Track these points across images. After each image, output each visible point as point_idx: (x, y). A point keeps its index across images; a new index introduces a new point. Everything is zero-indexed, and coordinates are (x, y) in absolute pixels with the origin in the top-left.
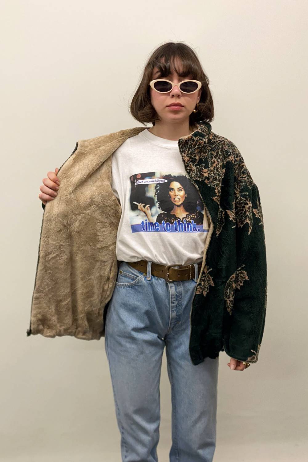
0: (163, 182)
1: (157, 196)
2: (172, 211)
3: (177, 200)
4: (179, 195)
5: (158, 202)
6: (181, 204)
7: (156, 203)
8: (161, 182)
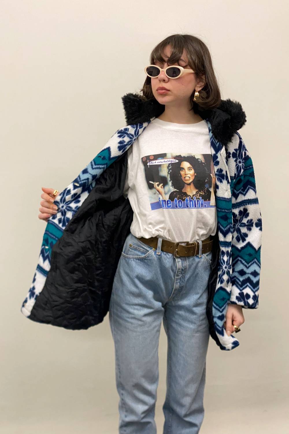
0: (174, 162)
1: (169, 175)
2: (184, 189)
3: (187, 178)
4: (189, 174)
5: (171, 181)
7: (169, 181)
8: (172, 162)
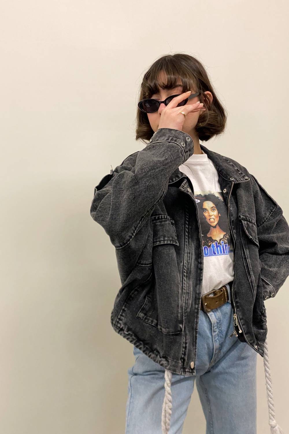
2: (209, 233)
3: (212, 220)
4: (214, 215)
6: (216, 225)
